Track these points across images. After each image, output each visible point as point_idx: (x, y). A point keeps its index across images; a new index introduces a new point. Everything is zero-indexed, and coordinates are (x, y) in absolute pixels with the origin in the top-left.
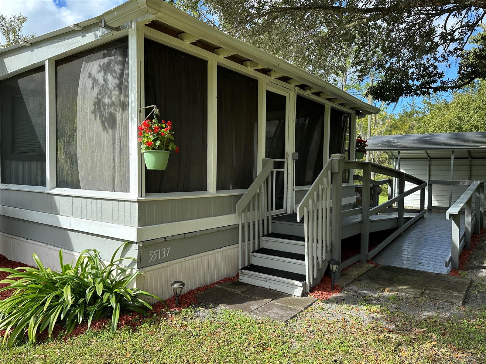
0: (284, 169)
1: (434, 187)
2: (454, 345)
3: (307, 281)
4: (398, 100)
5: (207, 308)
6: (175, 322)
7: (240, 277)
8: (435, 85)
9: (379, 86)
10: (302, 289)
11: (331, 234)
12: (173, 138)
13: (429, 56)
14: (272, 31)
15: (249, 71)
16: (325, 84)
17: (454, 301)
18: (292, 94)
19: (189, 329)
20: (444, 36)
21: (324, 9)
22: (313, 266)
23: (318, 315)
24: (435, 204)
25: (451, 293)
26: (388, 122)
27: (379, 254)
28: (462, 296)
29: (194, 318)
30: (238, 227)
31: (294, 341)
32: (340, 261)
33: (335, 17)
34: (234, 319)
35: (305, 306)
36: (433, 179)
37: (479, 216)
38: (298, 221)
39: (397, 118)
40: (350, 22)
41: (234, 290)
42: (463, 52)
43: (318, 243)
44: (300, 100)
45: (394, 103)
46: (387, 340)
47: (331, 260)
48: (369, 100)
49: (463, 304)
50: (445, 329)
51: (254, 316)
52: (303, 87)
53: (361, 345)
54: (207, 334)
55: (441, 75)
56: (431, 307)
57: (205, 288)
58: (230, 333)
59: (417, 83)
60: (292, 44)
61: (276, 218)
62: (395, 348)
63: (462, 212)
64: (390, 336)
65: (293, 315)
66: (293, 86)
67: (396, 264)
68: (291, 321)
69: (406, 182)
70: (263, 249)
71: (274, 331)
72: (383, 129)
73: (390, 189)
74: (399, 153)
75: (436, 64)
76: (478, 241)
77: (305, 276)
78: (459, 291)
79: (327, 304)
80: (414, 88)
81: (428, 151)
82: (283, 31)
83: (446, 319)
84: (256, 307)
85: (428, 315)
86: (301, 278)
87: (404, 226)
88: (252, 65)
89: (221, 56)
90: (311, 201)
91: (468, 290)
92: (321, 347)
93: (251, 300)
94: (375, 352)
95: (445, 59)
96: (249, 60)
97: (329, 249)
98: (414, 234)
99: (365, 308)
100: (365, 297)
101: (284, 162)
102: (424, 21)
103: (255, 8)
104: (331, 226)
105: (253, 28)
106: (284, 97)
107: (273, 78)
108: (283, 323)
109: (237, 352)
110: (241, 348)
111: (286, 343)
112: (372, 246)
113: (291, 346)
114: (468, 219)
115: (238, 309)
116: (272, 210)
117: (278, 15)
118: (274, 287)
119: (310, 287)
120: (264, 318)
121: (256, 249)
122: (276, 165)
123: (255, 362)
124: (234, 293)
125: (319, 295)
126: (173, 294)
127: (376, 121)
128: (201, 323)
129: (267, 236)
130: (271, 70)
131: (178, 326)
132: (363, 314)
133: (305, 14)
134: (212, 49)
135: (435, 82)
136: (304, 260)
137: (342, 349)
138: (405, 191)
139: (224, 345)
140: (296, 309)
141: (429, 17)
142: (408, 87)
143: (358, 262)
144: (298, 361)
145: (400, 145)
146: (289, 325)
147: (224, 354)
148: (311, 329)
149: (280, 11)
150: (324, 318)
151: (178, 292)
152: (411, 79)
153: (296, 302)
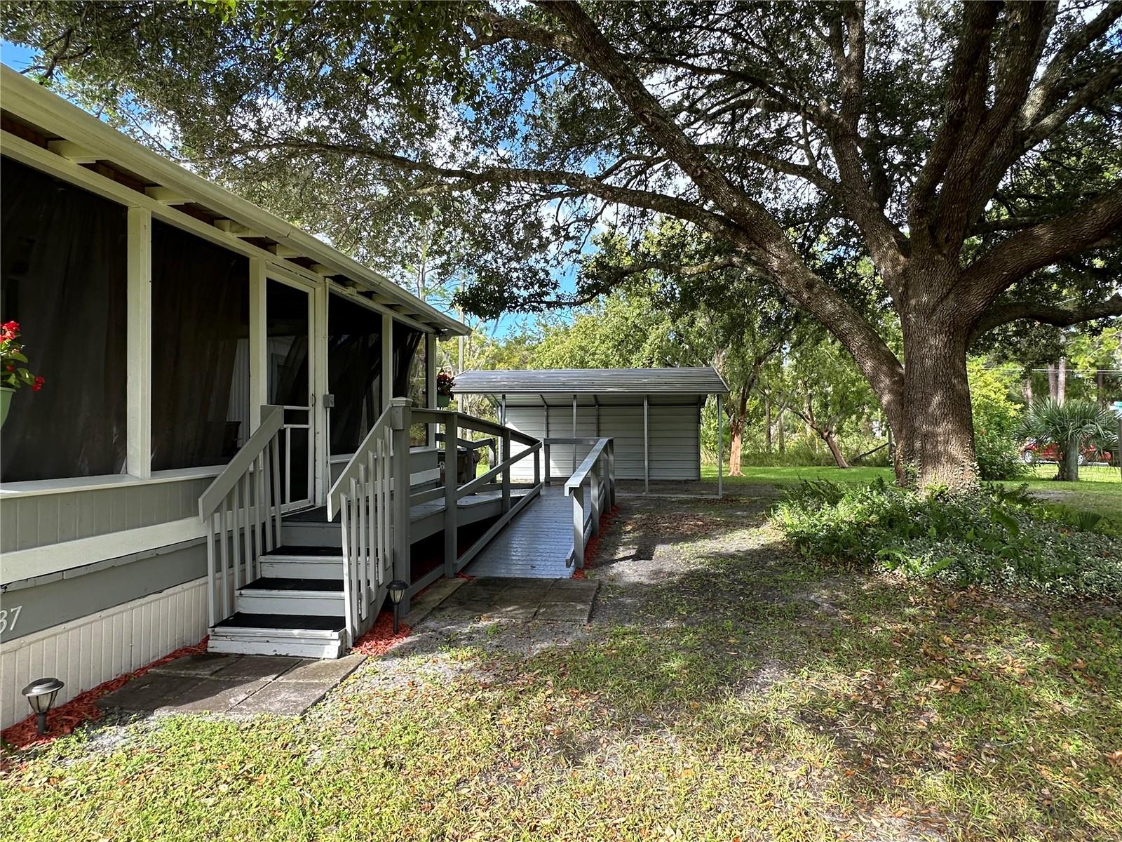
0: (307, 423)
1: (553, 448)
2: (577, 688)
3: (348, 627)
4: (498, 316)
5: (123, 723)
6: (31, 775)
7: (210, 643)
8: (547, 299)
9: (470, 292)
10: (339, 643)
11: (392, 535)
12: (24, 359)
13: (537, 256)
14: (285, 178)
15: (229, 239)
16: (380, 280)
17: (578, 618)
18: (319, 289)
19: (69, 782)
20: (556, 230)
21: (379, 157)
22: (360, 598)
23: (366, 685)
24: (555, 473)
25: (574, 606)
26: (489, 350)
27: (474, 560)
28: (588, 608)
29: (85, 754)
30: (206, 543)
31: (316, 748)
32: (408, 583)
33: (399, 174)
34: (188, 733)
35: (343, 673)
36: (552, 436)
37: (608, 488)
38: (330, 519)
39: (502, 345)
40: (423, 186)
41: (194, 673)
42: (581, 257)
43: (368, 555)
44: (335, 300)
45: (494, 321)
46: (481, 703)
47: (394, 582)
48: (457, 314)
49: (589, 621)
50: (565, 666)
51: (235, 717)
52: (341, 280)
53: (438, 724)
54: (114, 783)
55: (556, 285)
56: (547, 633)
57: (125, 680)
58: (174, 766)
59: (525, 293)
60: (324, 207)
61: (289, 518)
62: (493, 714)
63: (586, 483)
64: (486, 695)
65: (318, 697)
66: (320, 275)
67: (502, 573)
68: (312, 711)
69: (512, 443)
70: (263, 579)
71: (276, 739)
72: (483, 361)
73: (491, 453)
74: (504, 397)
75: (548, 268)
76: (609, 523)
77: (343, 619)
78: (584, 602)
79: (385, 662)
80: (521, 300)
81: (544, 395)
82: (308, 180)
83: (567, 649)
84: (241, 698)
85: (542, 649)
86: (336, 623)
87: (512, 511)
88: (234, 228)
89: (160, 202)
90: (353, 482)
91: (595, 598)
92: (366, 747)
93: (232, 685)
94: (460, 730)
95: (559, 263)
96: (227, 219)
97: (389, 564)
98: (526, 521)
99: (447, 656)
100: (449, 636)
101: (307, 412)
102: (529, 205)
103: (251, 130)
104: (392, 522)
105: (246, 165)
106: (305, 295)
107: (280, 258)
108: (297, 718)
109: (187, 804)
110: (197, 794)
111: (300, 755)
112: (462, 549)
113: (309, 759)
114: (595, 492)
115: (199, 711)
116: (283, 501)
117: (297, 151)
118: (283, 649)
119: (355, 638)
120: (258, 715)
121: (249, 582)
122: (289, 417)
123: (228, 814)
124: (193, 678)
125: (370, 649)
126: (30, 711)
127: (471, 347)
128: (103, 761)
129: (272, 553)
130: (275, 243)
131: (37, 782)
132: (445, 667)
133: (345, 160)
134: (141, 185)
135: (548, 294)
136: (342, 590)
137: (405, 740)
138: (512, 455)
139: (155, 798)
140: (324, 684)
141: (536, 199)
142: (513, 298)
143: (441, 577)
144: (320, 786)
145: (505, 385)
146: (308, 719)
147: (152, 819)
148: (350, 716)
149: (300, 146)
150: (377, 689)
151: (45, 703)
152: (517, 286)
153: (329, 669)
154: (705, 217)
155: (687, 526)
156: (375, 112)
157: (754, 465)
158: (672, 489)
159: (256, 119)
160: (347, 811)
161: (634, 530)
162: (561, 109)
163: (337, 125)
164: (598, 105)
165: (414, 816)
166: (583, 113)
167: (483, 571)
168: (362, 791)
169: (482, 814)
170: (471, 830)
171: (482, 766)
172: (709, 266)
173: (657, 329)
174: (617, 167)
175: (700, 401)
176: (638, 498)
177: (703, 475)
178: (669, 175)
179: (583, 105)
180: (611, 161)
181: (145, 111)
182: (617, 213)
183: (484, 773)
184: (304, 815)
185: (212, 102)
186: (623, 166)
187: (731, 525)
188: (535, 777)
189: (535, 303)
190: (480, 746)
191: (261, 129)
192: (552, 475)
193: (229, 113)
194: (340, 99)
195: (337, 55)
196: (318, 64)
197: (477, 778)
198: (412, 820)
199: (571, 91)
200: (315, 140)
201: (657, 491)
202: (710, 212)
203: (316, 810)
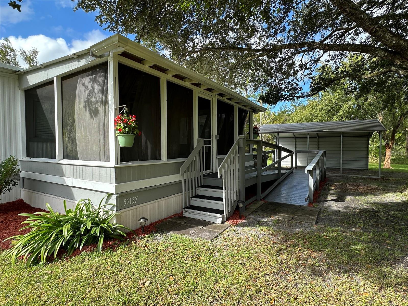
0: (210, 145)
1: (298, 154)
2: (311, 249)
3: (225, 214)
4: (276, 103)
5: (162, 234)
6: (141, 244)
7: (184, 213)
8: (297, 95)
9: (266, 95)
10: (222, 219)
11: (239, 184)
12: (137, 126)
13: (293, 78)
14: (202, 62)
15: (187, 84)
16: (234, 93)
17: (311, 222)
18: (214, 99)
19: (150, 248)
20: (301, 66)
21: (233, 49)
22: (228, 205)
23: (231, 234)
24: (299, 164)
25: (309, 217)
26: (272, 117)
27: (267, 195)
28: (315, 218)
29: (153, 241)
30: (182, 182)
31: (216, 252)
32: (244, 201)
33: (239, 54)
34: (179, 240)
35: (223, 229)
36: (297, 149)
37: (323, 171)
38: (219, 177)
39: (277, 114)
40: (248, 57)
41: (179, 222)
42: (312, 76)
43: (231, 190)
44: (219, 102)
45: (274, 105)
46: (272, 248)
47: (239, 200)
48: (260, 104)
49: (316, 224)
50: (306, 240)
51: (192, 238)
52: (221, 95)
53: (257, 252)
54: (161, 251)
55: (301, 89)
56: (298, 226)
57: (162, 221)
58: (176, 249)
59: (288, 94)
60: (214, 70)
61: (206, 176)
62: (277, 253)
63: (314, 169)
64: (274, 245)
65: (216, 236)
66: (214, 94)
67: (277, 201)
68: (214, 240)
69: (282, 152)
70: (198, 195)
71: (204, 247)
72: (269, 121)
73: (273, 156)
74: (278, 134)
75: (297, 82)
76: (323, 185)
77: (223, 211)
78: (313, 216)
79: (237, 228)
80: (286, 96)
81: (294, 133)
82: (209, 62)
83: (307, 233)
84: (193, 232)
85: (296, 231)
86: (221, 212)
87: (282, 178)
88: (189, 81)
89: (169, 75)
90: (226, 165)
91: (318, 215)
92: (232, 255)
93: (190, 227)
94: (265, 256)
95: (302, 80)
96: (187, 78)
97: (238, 194)
98: (287, 182)
99: (259, 229)
100: (259, 222)
101: (210, 140)
102: (289, 57)
103: (192, 47)
104: (239, 180)
105: (190, 59)
106: (209, 101)
107: (202, 89)
108: (210, 241)
109: (180, 261)
110: (183, 259)
111: (211, 253)
112: (263, 191)
113: (214, 255)
114: (318, 172)
115: (182, 234)
116: (203, 171)
117: (206, 52)
118: (205, 218)
119: (227, 218)
120: (198, 238)
121: (194, 196)
122: (205, 142)
123: (192, 267)
124: (179, 223)
125: (232, 222)
126: (140, 226)
127: (264, 116)
128: (158, 243)
129: (200, 187)
130: (200, 84)
131: (143, 246)
132: (258, 232)
133: (221, 52)
134: (163, 70)
135: (297, 93)
136: (223, 201)
137: (246, 255)
138: (282, 157)
139: (172, 257)
140: (218, 232)
141: (293, 54)
142: (283, 96)
143: (255, 200)
144: (218, 265)
145: (279, 130)
146: (213, 242)
147: (172, 263)
148: (226, 244)
149: (207, 50)
150: (235, 236)
151: (143, 224)
152: (284, 91)
153: (218, 227)
154: (377, 51)
155: (362, 189)
156: (231, 33)
157: (398, 163)
158: (354, 173)
159: (193, 43)
160: (227, 275)
161: (335, 189)
162: (304, 15)
163: (218, 40)
164: (322, 10)
165: (250, 282)
166: (315, 15)
167: (270, 199)
168: (232, 270)
169: (275, 288)
170: (271, 293)
171: (274, 271)
172: (377, 73)
173: (347, 104)
174: (330, 35)
175: (369, 135)
176: (337, 176)
177: (369, 167)
178: (357, 34)
179: (315, 11)
180: (327, 33)
181: (162, 47)
182: (329, 55)
183: (275, 274)
184: (214, 273)
185: (180, 40)
186: (333, 34)
187: (386, 190)
188: (295, 280)
189: (291, 97)
190: (272, 263)
191: (195, 46)
192: (298, 165)
193: (185, 43)
194: (220, 30)
195: (218, 15)
196: (212, 20)
197: (272, 274)
198: (249, 284)
199: (309, 6)
200: (211, 47)
201: (346, 173)
202: (380, 47)
203: (217, 272)
